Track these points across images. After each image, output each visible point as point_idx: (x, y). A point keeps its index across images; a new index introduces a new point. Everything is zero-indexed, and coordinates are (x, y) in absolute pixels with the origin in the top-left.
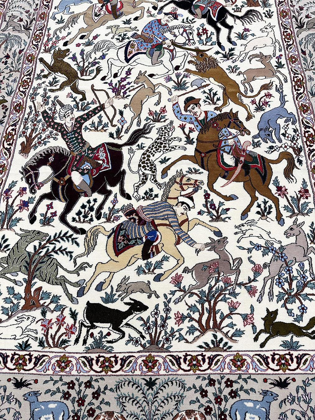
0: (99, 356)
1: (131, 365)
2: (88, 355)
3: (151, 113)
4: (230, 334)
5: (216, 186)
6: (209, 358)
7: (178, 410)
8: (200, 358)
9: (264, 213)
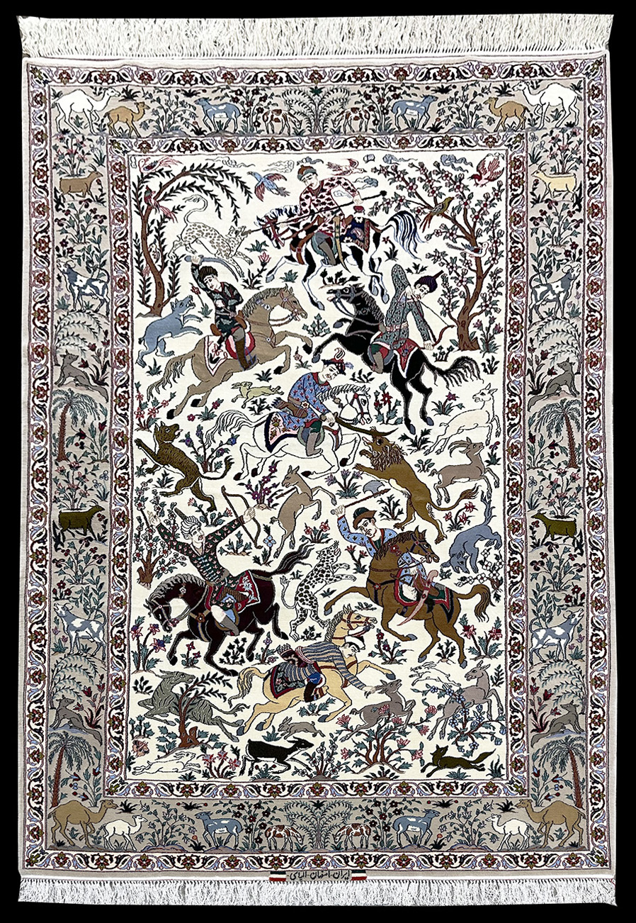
0: (266, 785)
1: (298, 791)
2: (254, 784)
3: (308, 530)
4: (397, 767)
5: (392, 625)
6: (375, 785)
8: (366, 785)
9: (445, 655)
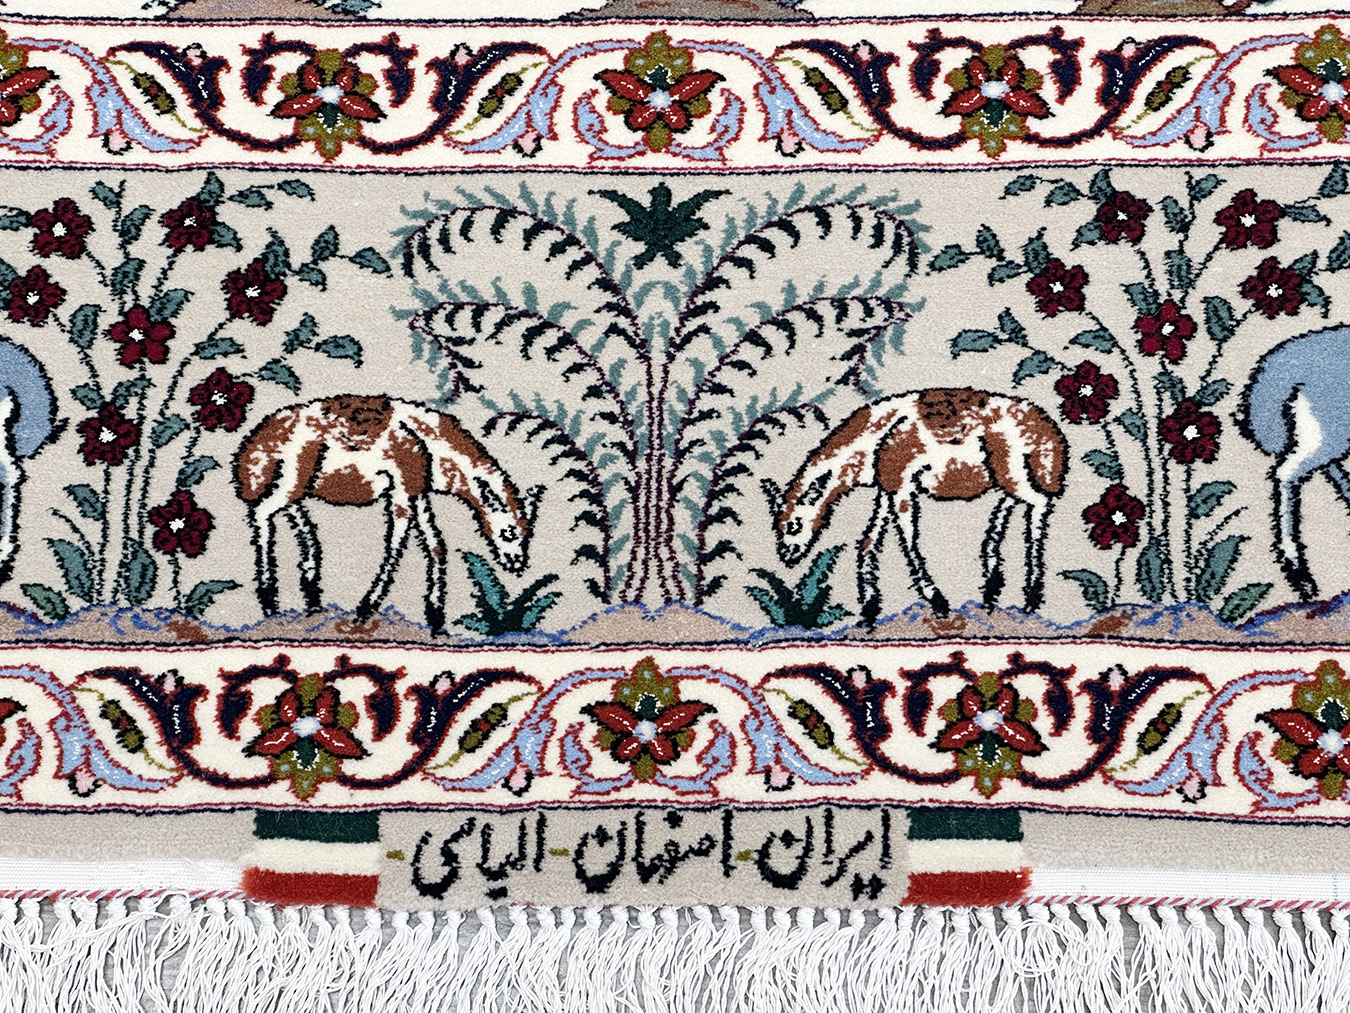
0: (271, 46)
1: (511, 103)
2: (178, 37)
6: (1109, 60)
7: (862, 389)
8: (1038, 59)
